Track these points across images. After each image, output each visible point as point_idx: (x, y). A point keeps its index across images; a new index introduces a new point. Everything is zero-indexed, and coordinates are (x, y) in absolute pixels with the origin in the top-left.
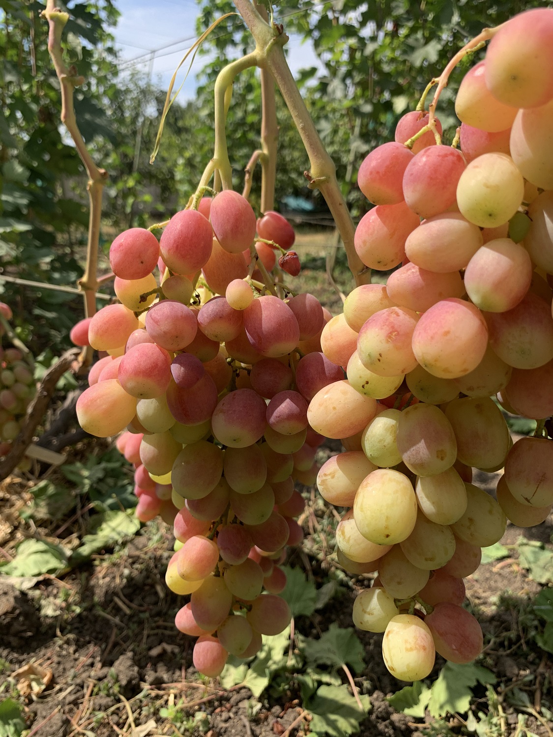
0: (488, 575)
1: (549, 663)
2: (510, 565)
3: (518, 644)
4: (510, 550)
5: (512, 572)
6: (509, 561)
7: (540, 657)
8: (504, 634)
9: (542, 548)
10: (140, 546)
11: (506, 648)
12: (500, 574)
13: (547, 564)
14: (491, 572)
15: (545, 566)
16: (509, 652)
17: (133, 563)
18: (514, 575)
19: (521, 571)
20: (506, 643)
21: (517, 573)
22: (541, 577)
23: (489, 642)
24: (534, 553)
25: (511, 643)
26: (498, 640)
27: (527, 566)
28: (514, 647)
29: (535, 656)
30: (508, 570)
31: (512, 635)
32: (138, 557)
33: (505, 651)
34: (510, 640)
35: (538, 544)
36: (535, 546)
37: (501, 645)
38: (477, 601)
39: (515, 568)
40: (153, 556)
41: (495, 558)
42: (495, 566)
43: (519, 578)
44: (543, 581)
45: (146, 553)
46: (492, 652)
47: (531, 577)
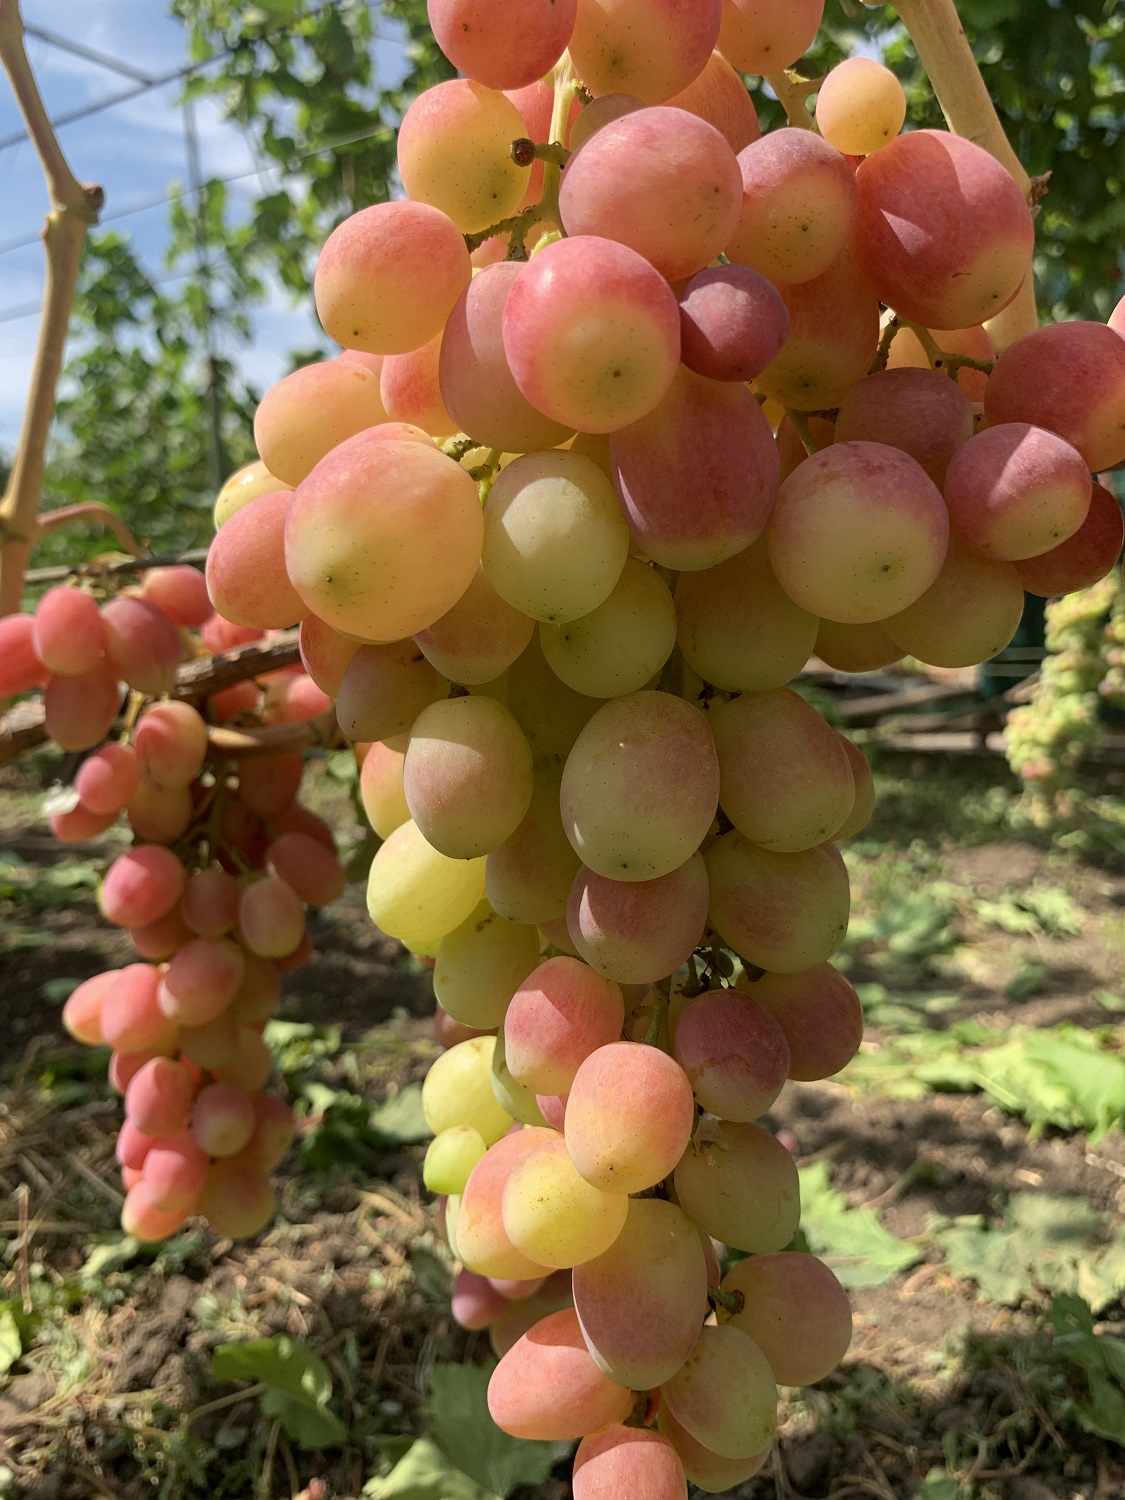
0: (893, 1310)
1: (1116, 1468)
2: (931, 1280)
3: (1038, 1441)
4: (923, 1245)
5: (941, 1293)
6: (925, 1271)
7: (1091, 1461)
8: (1005, 1423)
9: (985, 1228)
10: (32, 1400)
11: (1014, 1457)
12: (918, 1304)
13: (1004, 1261)
14: (896, 1301)
15: (1002, 1266)
16: (1023, 1464)
17: (19, 1448)
18: (948, 1299)
19: (958, 1289)
20: (1013, 1445)
21: (951, 1293)
22: (1001, 1289)
23: (975, 1451)
24: (973, 1243)
25: (1024, 1441)
26: (994, 1441)
27: (968, 1272)
28: (1031, 1451)
29: (1079, 1461)
30: (931, 1290)
31: (1021, 1419)
32: (37, 1427)
33: (1014, 1465)
34: (1019, 1433)
35: (974, 1220)
36: (969, 1228)
37: (1001, 1452)
38: (900, 1370)
39: (943, 1283)
40: (79, 1416)
41: (896, 1268)
42: (900, 1287)
43: (960, 1303)
44: (1010, 1297)
45: (56, 1413)
46: (991, 1473)
47: (981, 1297)
